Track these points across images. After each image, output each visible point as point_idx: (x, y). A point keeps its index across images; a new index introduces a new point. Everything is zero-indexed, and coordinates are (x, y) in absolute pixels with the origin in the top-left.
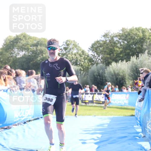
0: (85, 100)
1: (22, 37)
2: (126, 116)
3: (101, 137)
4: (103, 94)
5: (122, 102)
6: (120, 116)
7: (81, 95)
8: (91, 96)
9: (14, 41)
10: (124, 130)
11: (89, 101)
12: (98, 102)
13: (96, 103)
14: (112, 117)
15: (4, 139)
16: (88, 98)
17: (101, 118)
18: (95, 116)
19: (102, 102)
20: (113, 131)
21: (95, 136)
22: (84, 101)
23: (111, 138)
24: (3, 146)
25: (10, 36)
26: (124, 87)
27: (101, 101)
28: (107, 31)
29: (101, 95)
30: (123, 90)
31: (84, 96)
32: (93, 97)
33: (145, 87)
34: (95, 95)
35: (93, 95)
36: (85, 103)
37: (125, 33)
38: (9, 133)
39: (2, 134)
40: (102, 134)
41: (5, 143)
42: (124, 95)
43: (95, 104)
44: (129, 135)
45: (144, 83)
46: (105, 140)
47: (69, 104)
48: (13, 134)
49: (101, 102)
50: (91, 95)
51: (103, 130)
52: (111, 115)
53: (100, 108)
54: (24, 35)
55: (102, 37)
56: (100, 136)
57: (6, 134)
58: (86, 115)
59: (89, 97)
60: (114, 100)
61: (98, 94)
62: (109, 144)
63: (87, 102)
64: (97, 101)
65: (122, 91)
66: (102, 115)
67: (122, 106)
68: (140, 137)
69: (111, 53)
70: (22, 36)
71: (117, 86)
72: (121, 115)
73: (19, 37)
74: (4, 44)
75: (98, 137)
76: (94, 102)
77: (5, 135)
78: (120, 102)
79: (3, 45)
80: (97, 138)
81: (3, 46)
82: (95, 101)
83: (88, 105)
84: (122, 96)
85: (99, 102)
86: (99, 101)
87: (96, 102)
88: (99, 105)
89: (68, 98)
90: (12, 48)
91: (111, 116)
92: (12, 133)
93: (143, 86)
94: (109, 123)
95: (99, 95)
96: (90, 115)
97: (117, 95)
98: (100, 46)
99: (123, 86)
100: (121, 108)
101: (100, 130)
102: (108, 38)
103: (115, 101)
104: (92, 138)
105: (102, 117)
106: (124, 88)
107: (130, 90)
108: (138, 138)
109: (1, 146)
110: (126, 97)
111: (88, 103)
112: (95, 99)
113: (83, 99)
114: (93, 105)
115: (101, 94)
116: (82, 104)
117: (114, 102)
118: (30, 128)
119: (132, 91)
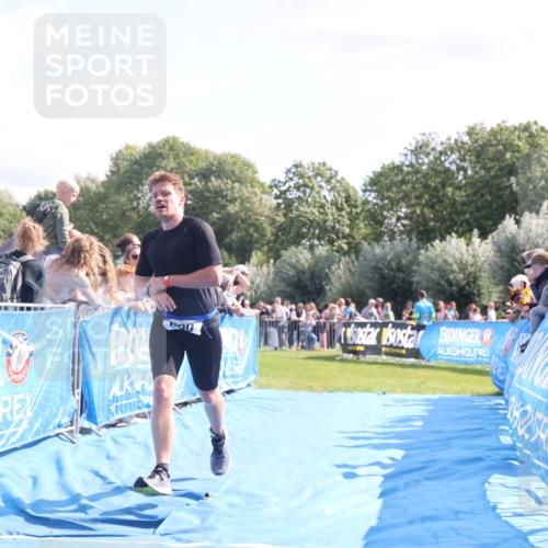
0: (354, 345)
1: (165, 151)
2: (479, 395)
3: (404, 457)
4: (409, 328)
5: (467, 352)
6: (462, 395)
7: (344, 329)
8: (375, 332)
9: (143, 162)
10: (475, 437)
11: (366, 347)
12: (395, 351)
13: (387, 354)
14: (436, 396)
15: (108, 457)
16: (366, 337)
17: (404, 401)
18: (384, 393)
19: (407, 349)
20: (439, 440)
21: (384, 456)
22: (350, 348)
23: (434, 461)
24: (103, 478)
25: (128, 147)
26: (474, 306)
27: (402, 348)
28: (424, 134)
29: (404, 331)
30: (471, 315)
31: (350, 331)
32: (379, 337)
33: (540, 308)
34: (385, 329)
35: (378, 330)
36: (355, 353)
37: (476, 141)
38: (122, 440)
39: (101, 441)
40: (406, 450)
41: (111, 469)
42: (474, 330)
43: (384, 357)
44: (489, 453)
45: (538, 297)
46: (416, 466)
47: (304, 356)
48: (134, 443)
49: (404, 352)
50: (373, 329)
51: (410, 437)
52: (434, 391)
53: (399, 370)
54: (171, 142)
55: (406, 155)
56: (398, 454)
57: (115, 441)
58: (356, 389)
59: (369, 333)
60: (445, 347)
61: (395, 326)
62: (427, 479)
63: (362, 349)
64: (391, 346)
65: (467, 317)
66: (406, 391)
67: (466, 363)
68: (522, 462)
69: (435, 200)
70: (167, 147)
71: (454, 304)
72: (466, 393)
73: (159, 151)
74: (111, 171)
75: (392, 459)
76: (383, 349)
77: (110, 445)
78: (463, 352)
79: (109, 173)
80: (389, 462)
81: (108, 176)
82: (386, 346)
83: (362, 358)
84: (469, 333)
85: (398, 351)
86: (397, 347)
87: (388, 349)
88: (398, 359)
89: (302, 337)
90: (135, 182)
91: (434, 393)
92: (131, 440)
93: (536, 305)
94: (426, 414)
95: (399, 330)
96: (368, 391)
97: (452, 330)
98: (403, 182)
99: (472, 301)
100: (465, 371)
101: (399, 436)
102: (428, 154)
103: (448, 349)
104: (373, 461)
105: (406, 396)
106: (475, 310)
107: (492, 314)
108: (516, 463)
109: (98, 479)
110: (482, 337)
111: (364, 353)
112: (384, 342)
113: (350, 342)
114: (380, 360)
115: (402, 327)
116: (345, 355)
117: (445, 351)
118: (185, 427)
119: (497, 318)
